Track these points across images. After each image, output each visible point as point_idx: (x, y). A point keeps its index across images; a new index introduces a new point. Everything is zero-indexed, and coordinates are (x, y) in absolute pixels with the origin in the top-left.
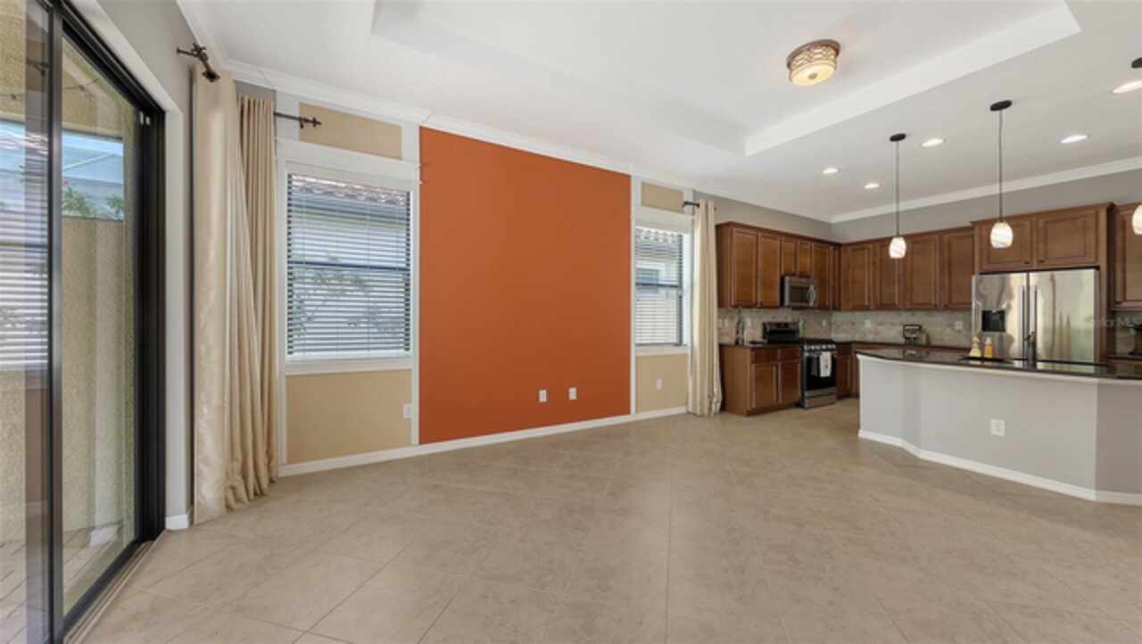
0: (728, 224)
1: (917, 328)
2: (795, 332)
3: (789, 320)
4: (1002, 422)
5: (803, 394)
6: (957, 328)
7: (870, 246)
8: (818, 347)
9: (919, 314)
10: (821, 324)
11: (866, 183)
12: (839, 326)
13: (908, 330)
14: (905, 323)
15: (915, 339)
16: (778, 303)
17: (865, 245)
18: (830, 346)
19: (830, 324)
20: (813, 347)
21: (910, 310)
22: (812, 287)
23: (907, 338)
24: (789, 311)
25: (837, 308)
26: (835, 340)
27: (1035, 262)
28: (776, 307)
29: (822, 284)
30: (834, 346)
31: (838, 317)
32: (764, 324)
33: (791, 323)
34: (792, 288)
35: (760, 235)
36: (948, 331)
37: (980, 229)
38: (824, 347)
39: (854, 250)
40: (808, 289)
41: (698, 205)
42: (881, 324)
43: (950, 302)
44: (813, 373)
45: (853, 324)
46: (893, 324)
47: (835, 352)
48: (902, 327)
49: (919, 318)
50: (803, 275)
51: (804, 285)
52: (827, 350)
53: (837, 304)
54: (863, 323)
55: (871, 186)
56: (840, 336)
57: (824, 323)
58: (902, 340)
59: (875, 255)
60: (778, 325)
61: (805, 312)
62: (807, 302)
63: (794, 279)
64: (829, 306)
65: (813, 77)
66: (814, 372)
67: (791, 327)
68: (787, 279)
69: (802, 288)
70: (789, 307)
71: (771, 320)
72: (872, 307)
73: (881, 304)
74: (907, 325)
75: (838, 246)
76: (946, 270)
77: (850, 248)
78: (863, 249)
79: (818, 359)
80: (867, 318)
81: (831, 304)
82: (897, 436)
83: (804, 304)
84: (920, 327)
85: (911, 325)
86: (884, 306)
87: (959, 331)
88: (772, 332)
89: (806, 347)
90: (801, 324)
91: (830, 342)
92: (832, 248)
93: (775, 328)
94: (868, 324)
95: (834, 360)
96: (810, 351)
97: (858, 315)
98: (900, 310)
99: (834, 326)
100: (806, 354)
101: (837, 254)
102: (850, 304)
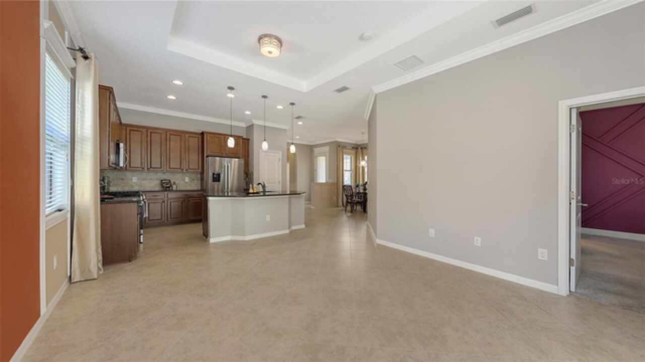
1: (169, 181)
11: (169, 95)
13: (163, 183)
14: (161, 179)
15: (167, 187)
23: (163, 187)
27: (224, 154)
36: (182, 182)
37: (207, 136)
42: (144, 179)
43: (189, 168)
46: (153, 179)
48: (159, 182)
49: (168, 176)
54: (131, 180)
55: (172, 97)
58: (159, 188)
59: (147, 136)
65: (270, 52)
72: (146, 169)
73: (151, 168)
76: (187, 152)
77: (128, 128)
85: (164, 180)
87: (187, 183)
97: (127, 174)
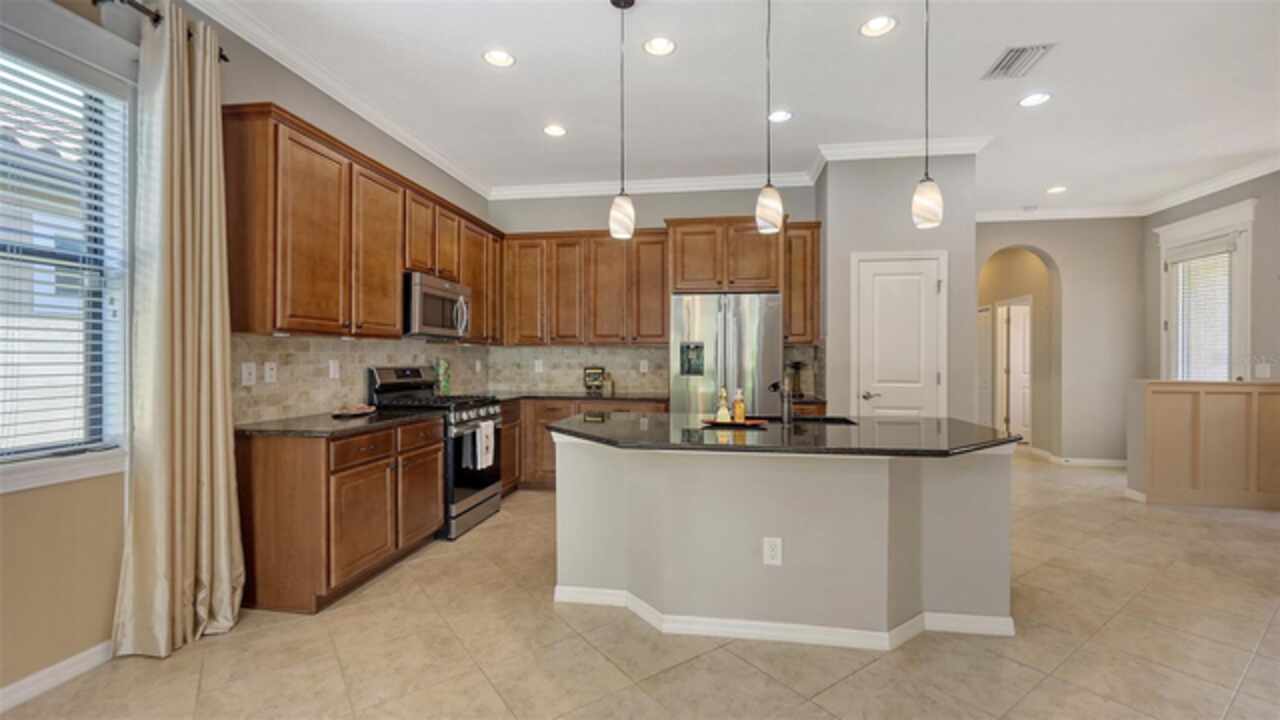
0: (264, 110)
1: (600, 371)
2: (430, 386)
3: (421, 362)
4: (779, 541)
5: (447, 511)
6: (642, 370)
7: (544, 242)
8: (472, 414)
9: (602, 351)
10: (472, 368)
12: (499, 372)
13: (589, 375)
14: (585, 365)
15: (598, 387)
16: (399, 326)
17: (538, 241)
18: (492, 410)
19: (486, 367)
20: (465, 416)
21: (592, 345)
22: (461, 299)
23: (589, 387)
24: (422, 343)
25: (497, 341)
26: (500, 397)
27: (725, 282)
28: (396, 337)
29: (476, 297)
30: (497, 409)
31: (497, 355)
32: (371, 372)
33: (424, 368)
34: (426, 296)
35: (356, 167)
36: (633, 373)
37: (675, 232)
38: (482, 412)
39: (522, 247)
40: (453, 302)
41: (157, 19)
42: (555, 366)
43: (639, 334)
44: (464, 466)
45: (519, 366)
46: (569, 366)
47: (500, 419)
48: (581, 372)
49: (600, 357)
50: (445, 275)
51: (449, 296)
52: (488, 417)
53: (498, 336)
54: (533, 365)
55: (555, 130)
56: (501, 389)
57: (478, 366)
58: (581, 390)
59: (550, 259)
60: (401, 372)
61: (449, 346)
62: (453, 326)
63: (431, 280)
64: (485, 338)
66: (467, 463)
67: (426, 377)
68: (416, 277)
69: (443, 299)
70: (420, 334)
71: (384, 363)
72: (547, 339)
73: (558, 336)
74: (589, 368)
75: (499, 236)
76: (634, 289)
77: (516, 243)
78: (534, 246)
79: (474, 435)
80: (536, 358)
81: (490, 334)
82: (622, 589)
83: (447, 332)
84: (603, 369)
85: (592, 368)
86: (562, 339)
87: (644, 374)
88: (386, 388)
89: (452, 417)
90: (441, 371)
91: (494, 402)
92: (491, 236)
93: (393, 379)
94: (539, 367)
95: (497, 432)
96: (460, 423)
97: (527, 351)
98: (581, 344)
99: (491, 371)
100: (453, 431)
101: (498, 246)
102: (517, 333)
